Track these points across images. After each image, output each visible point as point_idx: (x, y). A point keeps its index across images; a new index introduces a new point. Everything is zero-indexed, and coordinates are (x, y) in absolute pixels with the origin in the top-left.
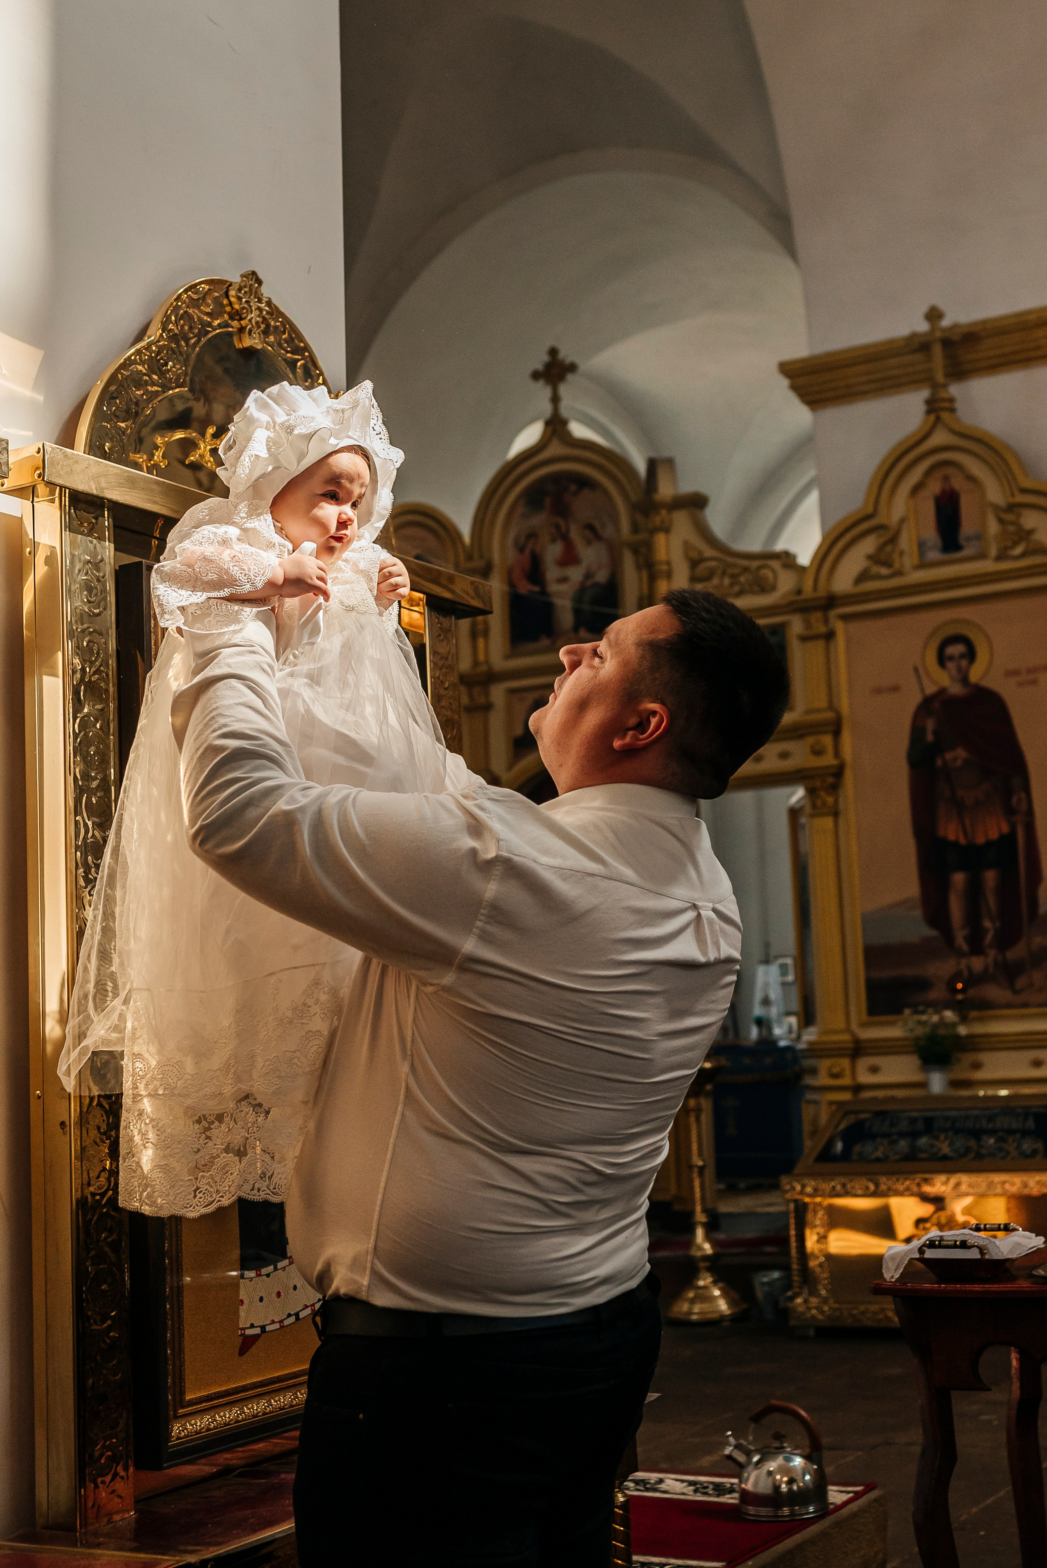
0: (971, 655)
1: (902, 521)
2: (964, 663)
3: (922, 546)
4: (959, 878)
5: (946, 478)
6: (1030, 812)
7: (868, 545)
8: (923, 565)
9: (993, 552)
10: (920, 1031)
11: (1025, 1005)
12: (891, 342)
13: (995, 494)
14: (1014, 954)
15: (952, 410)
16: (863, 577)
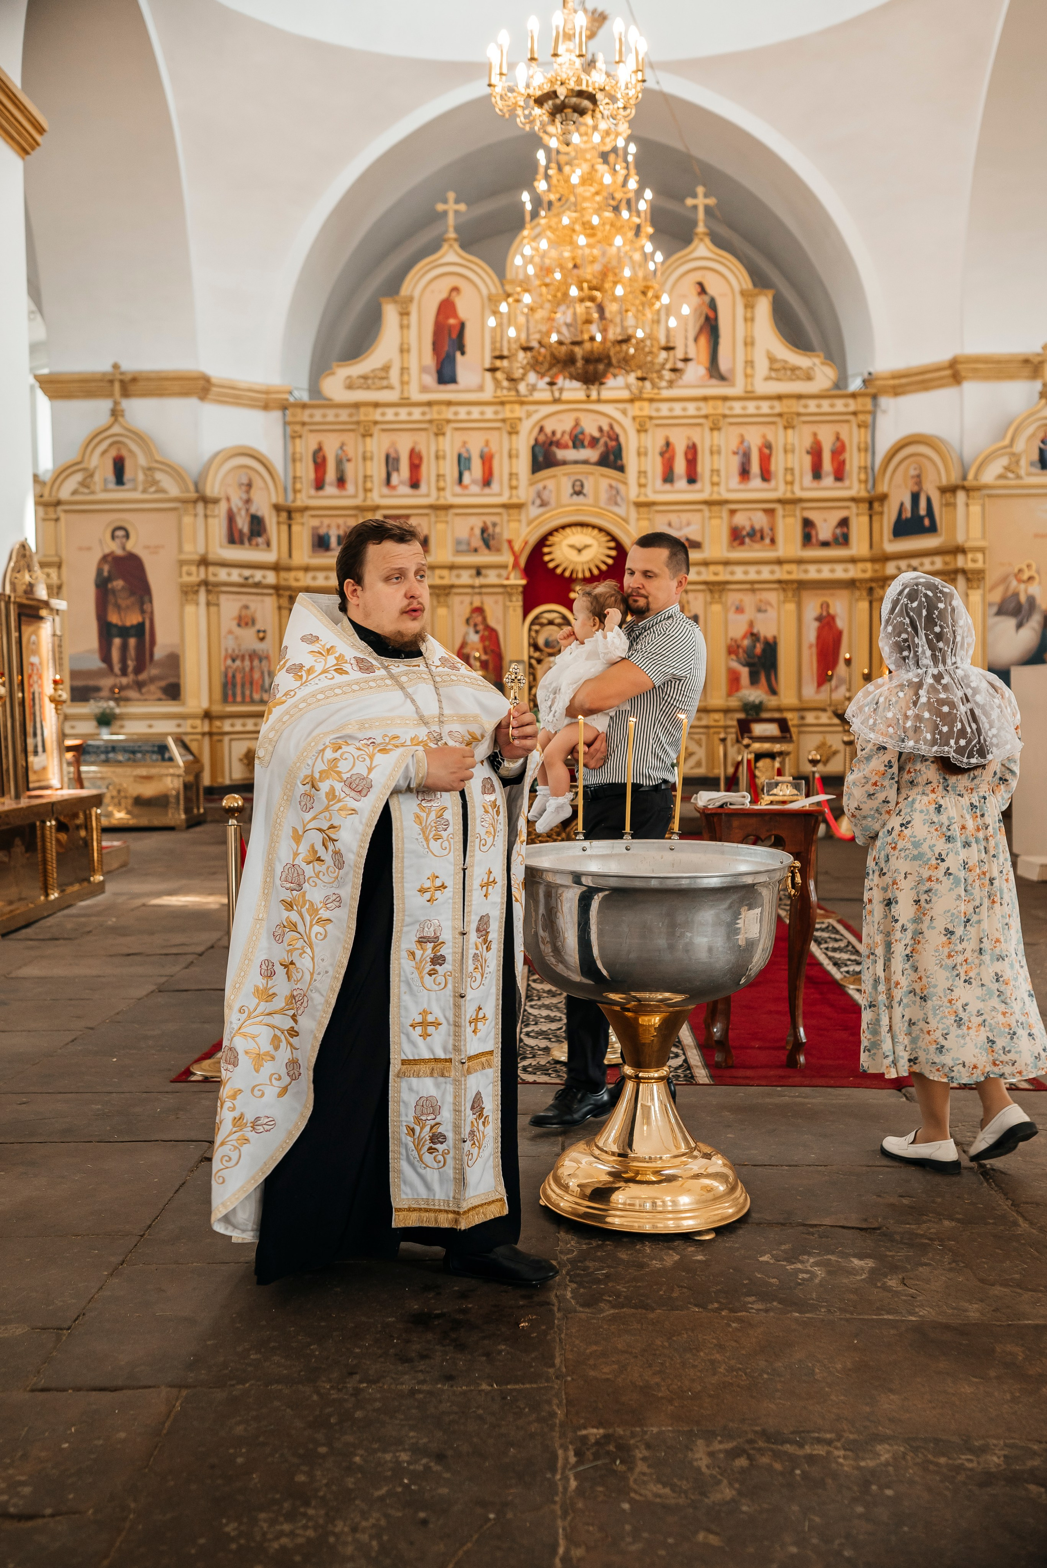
0: (127, 536)
1: (96, 468)
2: (124, 540)
3: (105, 480)
4: (117, 641)
5: (119, 450)
6: (152, 613)
7: (79, 477)
8: (106, 490)
9: (140, 488)
10: (97, 711)
11: (146, 700)
12: (93, 373)
13: (142, 461)
14: (143, 677)
15: (123, 416)
16: (75, 492)
